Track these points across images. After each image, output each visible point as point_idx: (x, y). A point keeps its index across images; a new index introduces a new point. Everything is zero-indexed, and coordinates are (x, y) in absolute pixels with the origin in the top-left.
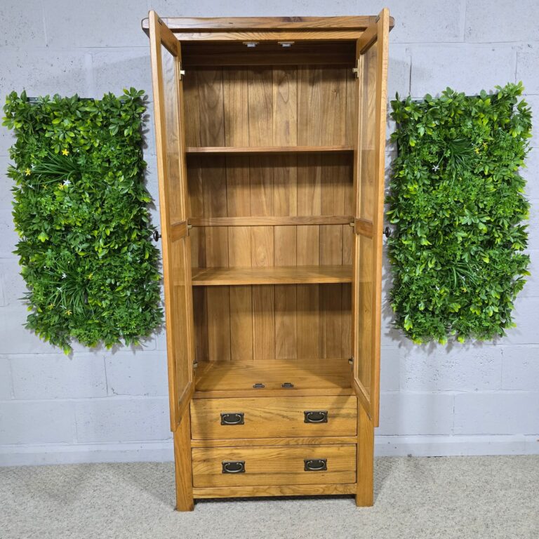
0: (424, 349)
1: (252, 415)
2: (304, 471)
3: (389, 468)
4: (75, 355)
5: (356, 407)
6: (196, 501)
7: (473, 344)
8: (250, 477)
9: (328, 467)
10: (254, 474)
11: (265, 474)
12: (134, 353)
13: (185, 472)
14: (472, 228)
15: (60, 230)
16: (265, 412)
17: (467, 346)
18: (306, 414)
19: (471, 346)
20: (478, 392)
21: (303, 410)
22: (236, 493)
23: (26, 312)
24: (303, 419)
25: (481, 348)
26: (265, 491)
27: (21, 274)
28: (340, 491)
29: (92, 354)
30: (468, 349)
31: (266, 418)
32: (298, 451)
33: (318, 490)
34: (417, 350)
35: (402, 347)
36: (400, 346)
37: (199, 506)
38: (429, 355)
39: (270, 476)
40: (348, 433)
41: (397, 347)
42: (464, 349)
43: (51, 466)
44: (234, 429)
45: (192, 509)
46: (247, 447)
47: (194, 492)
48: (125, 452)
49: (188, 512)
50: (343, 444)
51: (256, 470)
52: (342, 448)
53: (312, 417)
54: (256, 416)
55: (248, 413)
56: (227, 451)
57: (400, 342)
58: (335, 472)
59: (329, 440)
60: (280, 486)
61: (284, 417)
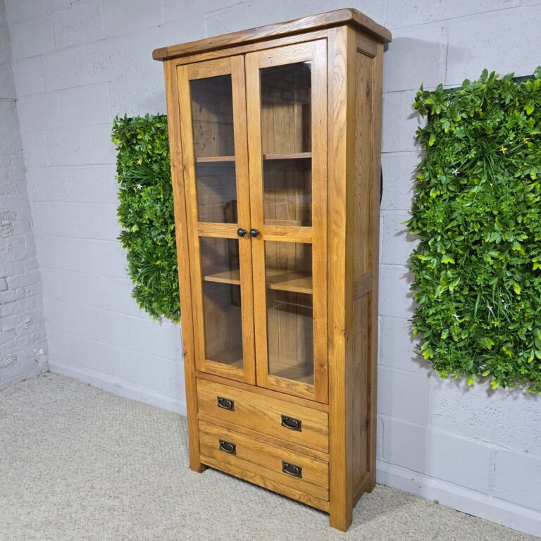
0: (458, 386)
1: (240, 405)
2: (282, 472)
4: (163, 323)
5: (327, 424)
6: (207, 467)
7: (524, 394)
8: (240, 460)
9: (303, 476)
10: (243, 459)
11: (252, 462)
13: (195, 439)
15: (146, 224)
16: (250, 405)
17: (515, 394)
18: (283, 417)
19: (521, 396)
20: (529, 455)
21: (281, 413)
24: (281, 422)
25: (536, 400)
26: (251, 478)
28: (314, 503)
30: (516, 398)
31: (251, 411)
32: (279, 452)
33: (295, 495)
34: (450, 385)
35: (432, 377)
36: (429, 375)
37: (208, 471)
38: (464, 393)
39: (255, 465)
40: (321, 449)
41: (426, 376)
42: (510, 397)
44: (225, 413)
45: (201, 471)
46: (237, 433)
47: (201, 458)
49: (196, 473)
50: (316, 458)
51: (242, 455)
52: (314, 462)
53: (289, 422)
54: (243, 407)
55: (237, 402)
56: (223, 432)
57: (429, 370)
58: (309, 483)
59: (302, 449)
60: (263, 478)
61: (265, 414)
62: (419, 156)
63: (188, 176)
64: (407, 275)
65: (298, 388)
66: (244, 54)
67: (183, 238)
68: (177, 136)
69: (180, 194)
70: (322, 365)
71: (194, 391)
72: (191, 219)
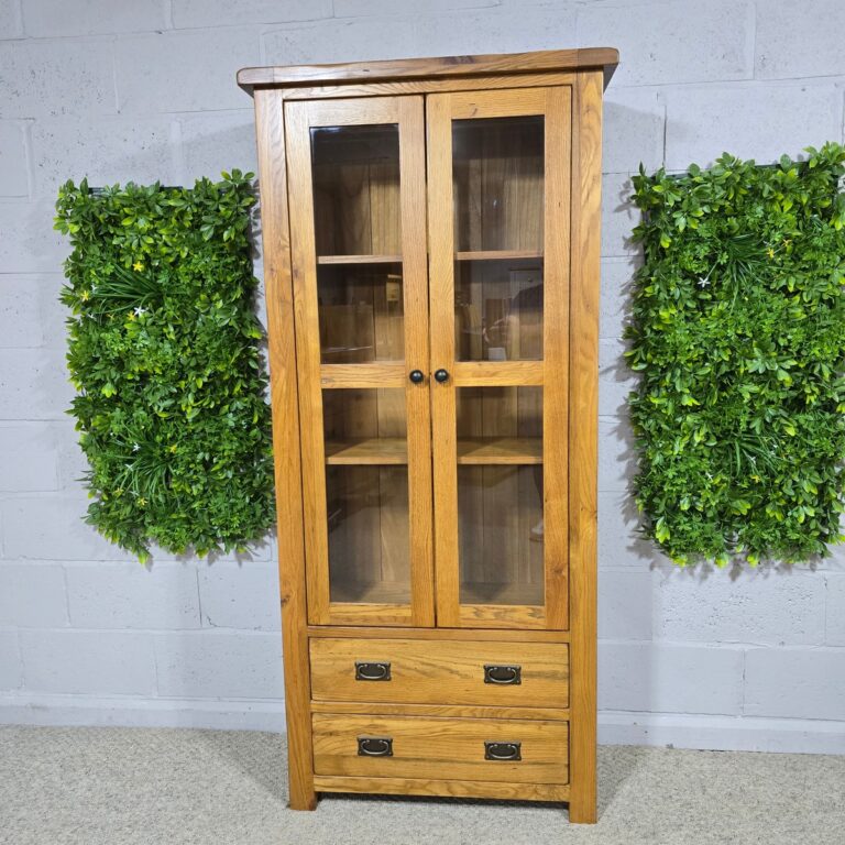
0: (692, 574)
1: (403, 667)
2: (484, 760)
3: (632, 764)
4: (156, 564)
5: (566, 662)
6: (320, 796)
7: (777, 569)
8: (401, 763)
9: (523, 756)
10: (407, 760)
11: (423, 760)
12: (240, 564)
13: (303, 750)
14: (767, 378)
15: (133, 381)
16: (423, 663)
17: (765, 571)
18: (487, 669)
19: (773, 571)
20: (786, 647)
21: (482, 664)
22: (379, 787)
23: (87, 499)
24: (483, 677)
25: (790, 573)
26: (423, 787)
27: (80, 444)
28: (543, 795)
29: (180, 563)
30: (766, 576)
31: (424, 673)
32: (475, 728)
33: (507, 792)
34: (681, 576)
35: (656, 569)
36: (652, 567)
37: (325, 804)
38: (700, 583)
39: (432, 764)
40: (554, 704)
41: (647, 570)
42: (761, 576)
43: (119, 728)
44: (374, 687)
45: (312, 808)
46: (396, 716)
47: (316, 781)
48: (226, 714)
49: (306, 812)
50: (546, 720)
51: (410, 754)
52: (544, 727)
53: (497, 675)
54: (409, 669)
55: (396, 663)
56: (366, 722)
57: (652, 560)
58: (534, 763)
59: (524, 712)
60: (447, 781)
61: (452, 672)
62: (631, 263)
63: (303, 286)
64: (617, 430)
65: (516, 616)
66: (424, 95)
67: (288, 394)
68: (281, 218)
69: (284, 318)
70: (558, 571)
71: (302, 665)
72: (307, 359)
